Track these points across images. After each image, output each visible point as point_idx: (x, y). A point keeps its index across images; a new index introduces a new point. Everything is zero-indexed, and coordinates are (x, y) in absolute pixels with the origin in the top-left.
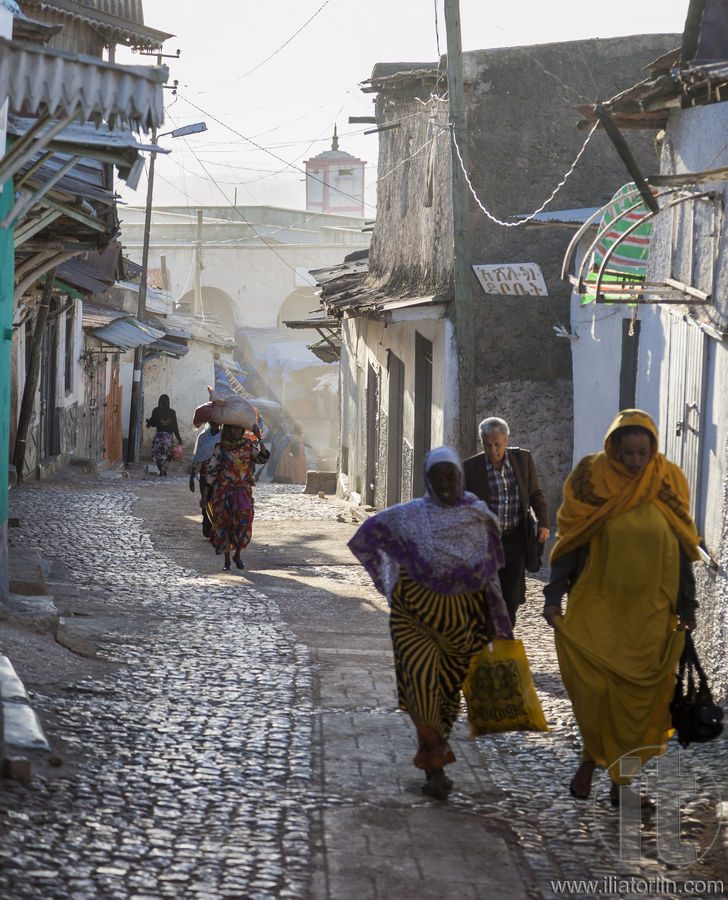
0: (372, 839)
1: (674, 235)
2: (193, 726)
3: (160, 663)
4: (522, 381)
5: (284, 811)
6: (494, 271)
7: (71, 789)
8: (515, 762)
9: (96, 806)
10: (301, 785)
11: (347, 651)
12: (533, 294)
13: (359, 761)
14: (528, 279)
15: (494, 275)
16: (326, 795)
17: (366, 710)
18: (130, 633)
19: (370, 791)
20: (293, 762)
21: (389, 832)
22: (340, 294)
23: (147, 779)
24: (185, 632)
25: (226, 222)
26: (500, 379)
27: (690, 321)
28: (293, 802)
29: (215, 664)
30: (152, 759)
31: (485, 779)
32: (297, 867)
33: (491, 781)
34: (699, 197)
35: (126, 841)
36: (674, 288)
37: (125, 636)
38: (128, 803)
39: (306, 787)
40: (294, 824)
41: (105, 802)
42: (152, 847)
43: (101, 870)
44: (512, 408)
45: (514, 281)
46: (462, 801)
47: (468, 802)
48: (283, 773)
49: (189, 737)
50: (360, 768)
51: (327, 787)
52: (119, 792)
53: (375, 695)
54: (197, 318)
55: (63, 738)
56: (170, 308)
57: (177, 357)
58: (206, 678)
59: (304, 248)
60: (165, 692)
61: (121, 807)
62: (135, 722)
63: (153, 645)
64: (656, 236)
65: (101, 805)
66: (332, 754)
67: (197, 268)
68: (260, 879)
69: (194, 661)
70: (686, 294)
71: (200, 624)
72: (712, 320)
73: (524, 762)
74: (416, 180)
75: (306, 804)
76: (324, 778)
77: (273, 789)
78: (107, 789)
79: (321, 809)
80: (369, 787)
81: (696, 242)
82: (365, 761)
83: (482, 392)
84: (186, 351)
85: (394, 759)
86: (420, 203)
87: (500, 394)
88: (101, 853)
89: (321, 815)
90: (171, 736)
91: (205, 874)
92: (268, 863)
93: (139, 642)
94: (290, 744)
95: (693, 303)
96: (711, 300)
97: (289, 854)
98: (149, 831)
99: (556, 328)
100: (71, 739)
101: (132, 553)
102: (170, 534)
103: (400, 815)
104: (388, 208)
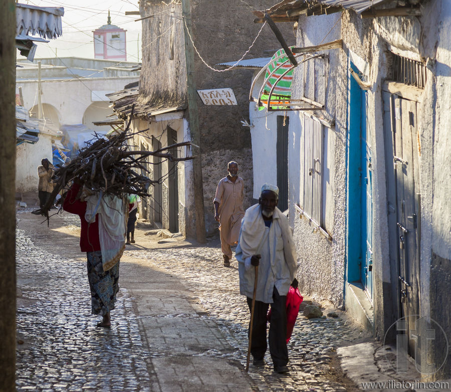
0: (177, 369)
1: (304, 75)
2: (81, 325)
3: (55, 299)
4: (225, 150)
5: (133, 359)
6: (209, 93)
7: (31, 353)
8: (238, 336)
9: (44, 361)
10: (139, 349)
11: (147, 290)
12: (230, 104)
13: (164, 338)
14: (227, 97)
15: (209, 95)
16: (151, 352)
17: (162, 316)
18: (35, 286)
19: (171, 350)
20: (133, 339)
21: (184, 366)
22: (124, 107)
23: (66, 348)
24: (63, 285)
25: (52, 67)
26: (213, 150)
27: (315, 118)
28: (137, 356)
29: (83, 298)
30: (65, 340)
31: (225, 343)
32: (145, 382)
33: (228, 344)
34: (317, 57)
35: (63, 374)
36: (305, 102)
37: (33, 287)
38: (59, 359)
39: (141, 349)
40: (139, 364)
41: (48, 358)
42: (76, 376)
43: (55, 385)
44: (220, 164)
45: (219, 98)
46: (216, 353)
47: (219, 353)
48: (129, 344)
49: (80, 330)
50: (165, 341)
51: (151, 349)
52: (54, 355)
53: (165, 310)
54: (40, 121)
55: (20, 332)
56: (28, 117)
57: (33, 143)
58: (80, 305)
59: (95, 80)
60: (61, 312)
61: (56, 360)
62: (52, 325)
63: (49, 291)
64: (295, 76)
65: (47, 360)
66: (150, 335)
67: (39, 93)
68: (129, 387)
69: (72, 297)
70: (312, 105)
71: (69, 280)
72: (325, 117)
73: (243, 336)
74: (164, 45)
75: (144, 356)
76: (149, 345)
77: (126, 351)
78: (48, 353)
79: (151, 358)
80: (171, 349)
81: (316, 79)
82: (166, 337)
83: (204, 157)
84: (38, 140)
85: (180, 336)
86: (167, 57)
87: (214, 157)
88: (54, 379)
89: (151, 360)
90: (71, 330)
91: (103, 386)
92: (131, 380)
93: (41, 290)
94: (129, 331)
95: (315, 109)
96: (324, 107)
97: (139, 377)
98: (71, 370)
99: (242, 122)
100: (24, 333)
101: (23, 248)
102: (41, 237)
103: (188, 359)
104: (149, 60)
